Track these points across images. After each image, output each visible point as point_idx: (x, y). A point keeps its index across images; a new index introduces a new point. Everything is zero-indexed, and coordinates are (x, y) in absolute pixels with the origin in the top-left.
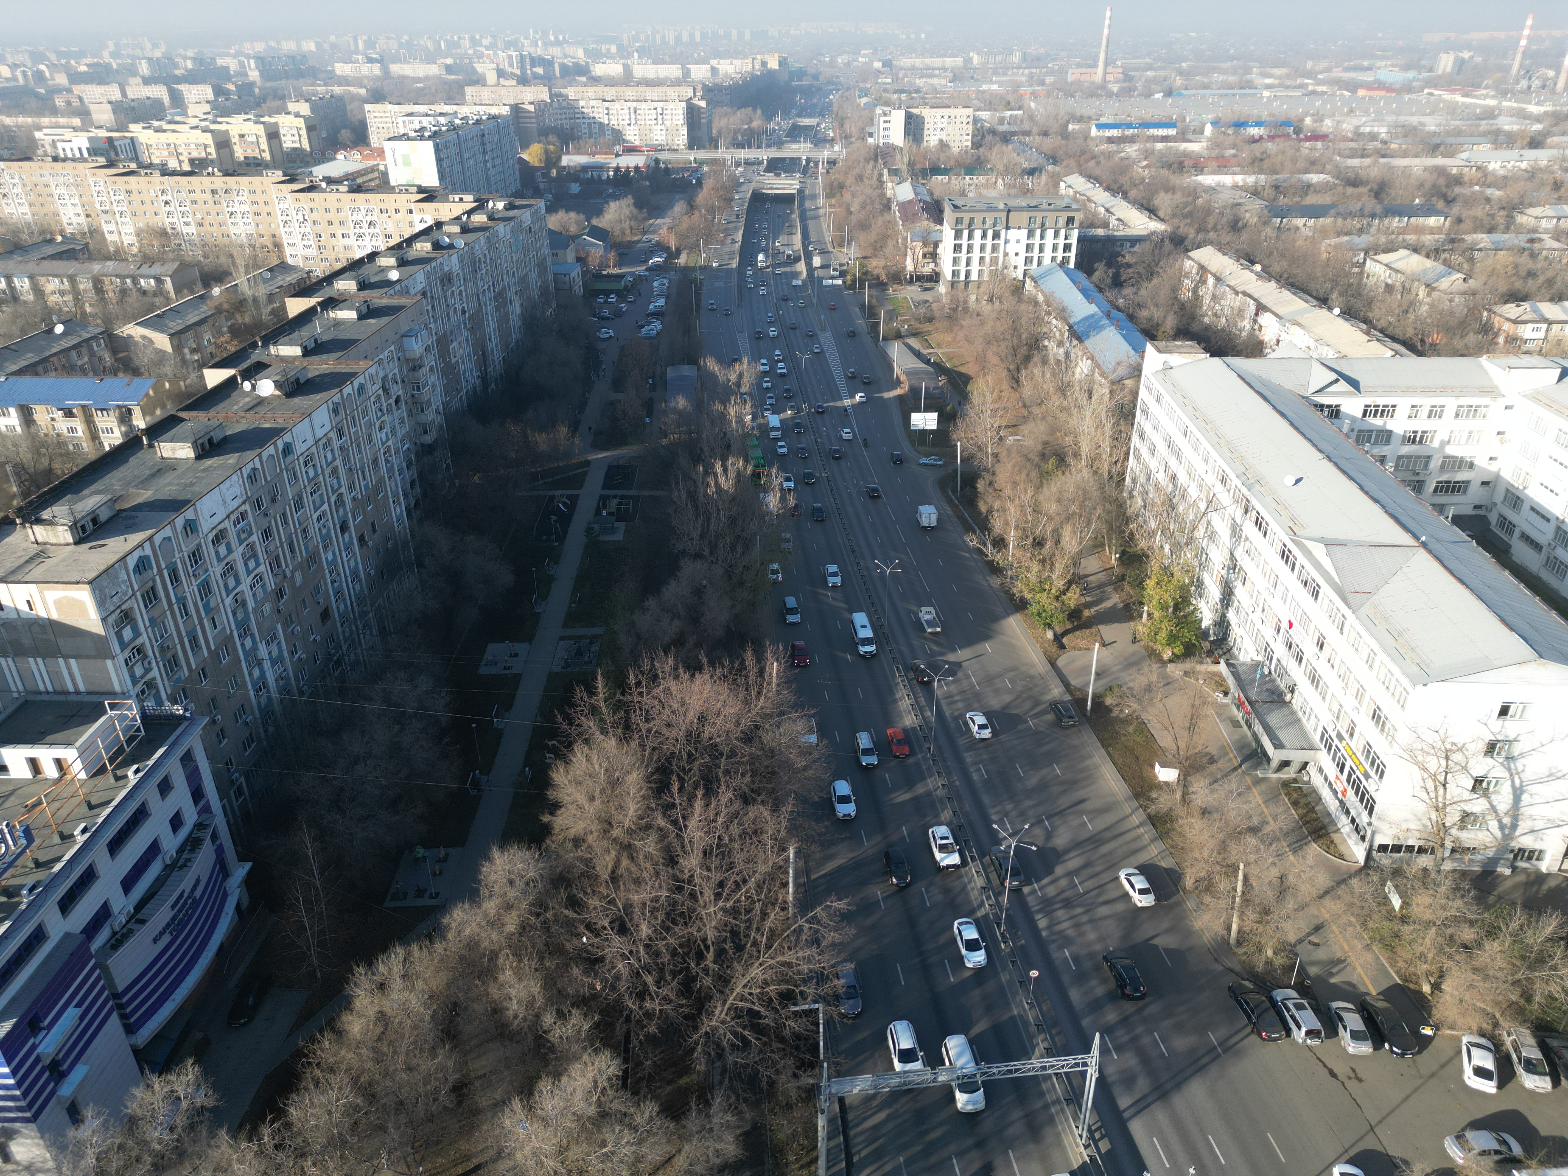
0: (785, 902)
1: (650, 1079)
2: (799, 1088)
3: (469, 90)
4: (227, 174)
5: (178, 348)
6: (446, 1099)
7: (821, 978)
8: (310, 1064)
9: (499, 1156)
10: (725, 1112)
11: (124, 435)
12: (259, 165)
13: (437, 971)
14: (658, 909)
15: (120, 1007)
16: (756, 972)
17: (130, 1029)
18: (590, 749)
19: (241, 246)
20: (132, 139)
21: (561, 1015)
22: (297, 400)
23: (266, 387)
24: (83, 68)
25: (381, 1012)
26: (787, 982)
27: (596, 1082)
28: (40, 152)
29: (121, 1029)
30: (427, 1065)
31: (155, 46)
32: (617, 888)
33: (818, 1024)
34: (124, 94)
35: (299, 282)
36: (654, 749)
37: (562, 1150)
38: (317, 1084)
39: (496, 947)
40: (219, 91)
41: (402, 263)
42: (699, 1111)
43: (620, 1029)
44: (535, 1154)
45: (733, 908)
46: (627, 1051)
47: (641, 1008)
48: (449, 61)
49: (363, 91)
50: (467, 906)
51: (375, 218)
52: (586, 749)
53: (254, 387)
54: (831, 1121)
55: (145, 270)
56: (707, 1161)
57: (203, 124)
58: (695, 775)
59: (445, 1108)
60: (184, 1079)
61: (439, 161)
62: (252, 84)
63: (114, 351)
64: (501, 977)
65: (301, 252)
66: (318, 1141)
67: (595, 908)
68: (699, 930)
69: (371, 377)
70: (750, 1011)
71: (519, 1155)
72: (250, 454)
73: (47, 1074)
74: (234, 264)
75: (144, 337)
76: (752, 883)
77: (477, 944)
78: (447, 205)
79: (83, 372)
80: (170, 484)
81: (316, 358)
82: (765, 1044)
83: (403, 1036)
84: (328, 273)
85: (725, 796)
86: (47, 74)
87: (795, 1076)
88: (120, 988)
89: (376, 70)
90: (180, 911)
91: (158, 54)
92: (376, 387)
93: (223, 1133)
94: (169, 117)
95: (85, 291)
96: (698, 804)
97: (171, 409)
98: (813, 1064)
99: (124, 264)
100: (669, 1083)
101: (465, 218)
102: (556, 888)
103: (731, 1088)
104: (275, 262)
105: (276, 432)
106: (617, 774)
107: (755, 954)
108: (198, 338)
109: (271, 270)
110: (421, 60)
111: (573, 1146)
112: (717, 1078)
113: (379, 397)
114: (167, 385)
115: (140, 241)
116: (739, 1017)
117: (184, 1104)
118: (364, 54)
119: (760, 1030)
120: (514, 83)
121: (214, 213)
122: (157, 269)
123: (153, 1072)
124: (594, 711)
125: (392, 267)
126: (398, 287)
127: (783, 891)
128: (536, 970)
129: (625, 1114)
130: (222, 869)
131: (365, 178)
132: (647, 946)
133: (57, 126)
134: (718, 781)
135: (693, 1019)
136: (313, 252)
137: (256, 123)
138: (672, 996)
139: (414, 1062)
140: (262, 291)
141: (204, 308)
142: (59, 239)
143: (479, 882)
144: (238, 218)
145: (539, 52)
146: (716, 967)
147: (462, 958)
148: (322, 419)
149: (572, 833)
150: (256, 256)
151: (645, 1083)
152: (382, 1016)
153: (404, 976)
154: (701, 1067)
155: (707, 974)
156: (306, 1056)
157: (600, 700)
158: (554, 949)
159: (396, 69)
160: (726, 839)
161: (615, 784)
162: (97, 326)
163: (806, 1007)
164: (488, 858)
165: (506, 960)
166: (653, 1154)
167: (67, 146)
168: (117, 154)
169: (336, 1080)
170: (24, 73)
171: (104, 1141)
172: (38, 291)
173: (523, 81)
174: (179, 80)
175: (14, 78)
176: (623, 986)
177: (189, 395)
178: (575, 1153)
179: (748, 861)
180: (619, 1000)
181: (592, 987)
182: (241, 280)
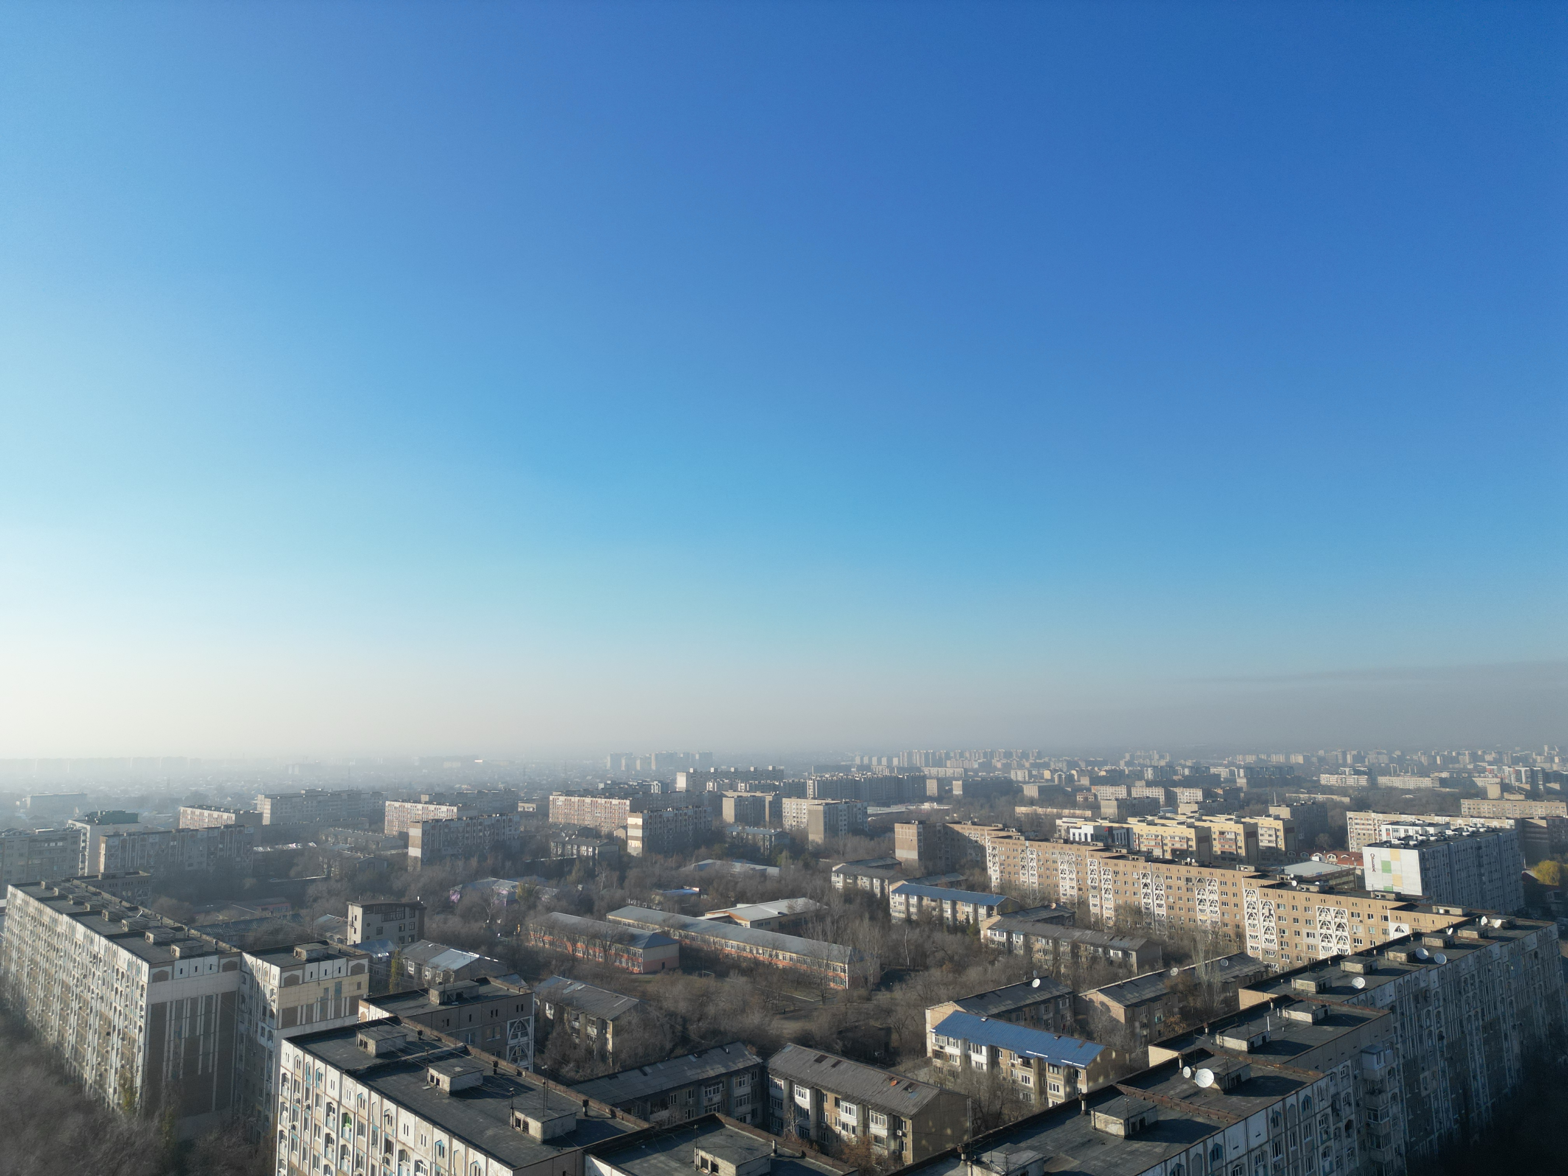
3: (1466, 804)
4: (1202, 865)
5: (1130, 1019)
11: (1068, 1095)
12: (1234, 860)
19: (1205, 932)
20: (1128, 829)
22: (1234, 1099)
23: (1206, 1078)
24: (1103, 773)
28: (1057, 835)
31: (1162, 757)
34: (1129, 793)
35: (1255, 975)
40: (1207, 794)
41: (1369, 971)
48: (1444, 775)
49: (1346, 800)
51: (1344, 921)
53: (1193, 1075)
55: (1116, 942)
57: (1189, 820)
61: (1424, 870)
62: (1240, 789)
63: (1075, 1013)
65: (1261, 945)
69: (1320, 1091)
72: (1178, 1147)
74: (1195, 948)
75: (1102, 1004)
78: (1429, 917)
79: (1047, 1026)
80: (1096, 1158)
81: (1262, 1057)
84: (1287, 969)
86: (1076, 777)
89: (1363, 781)
91: (1163, 763)
92: (1325, 1104)
94: (1162, 814)
95: (1064, 953)
97: (1113, 1079)
99: (1100, 934)
101: (1450, 932)
104: (1235, 951)
105: (1208, 1130)
108: (1150, 1014)
109: (1229, 959)
110: (1413, 774)
113: (1326, 1116)
114: (1114, 1054)
115: (1117, 916)
118: (1352, 766)
120: (1522, 797)
121: (1185, 898)
122: (1126, 943)
125: (1358, 974)
126: (1362, 997)
131: (1338, 881)
133: (1074, 816)
136: (1275, 947)
137: (1236, 822)
140: (1218, 978)
141: (1161, 986)
142: (1054, 905)
144: (1207, 907)
145: (1555, 768)
148: (1259, 1124)
150: (1217, 943)
159: (1383, 781)
162: (1066, 986)
167: (1077, 831)
168: (1113, 841)
170: (1060, 776)
172: (1028, 947)
173: (1533, 795)
174: (1176, 784)
175: (1052, 780)
177: (1131, 1069)
182: (1199, 964)
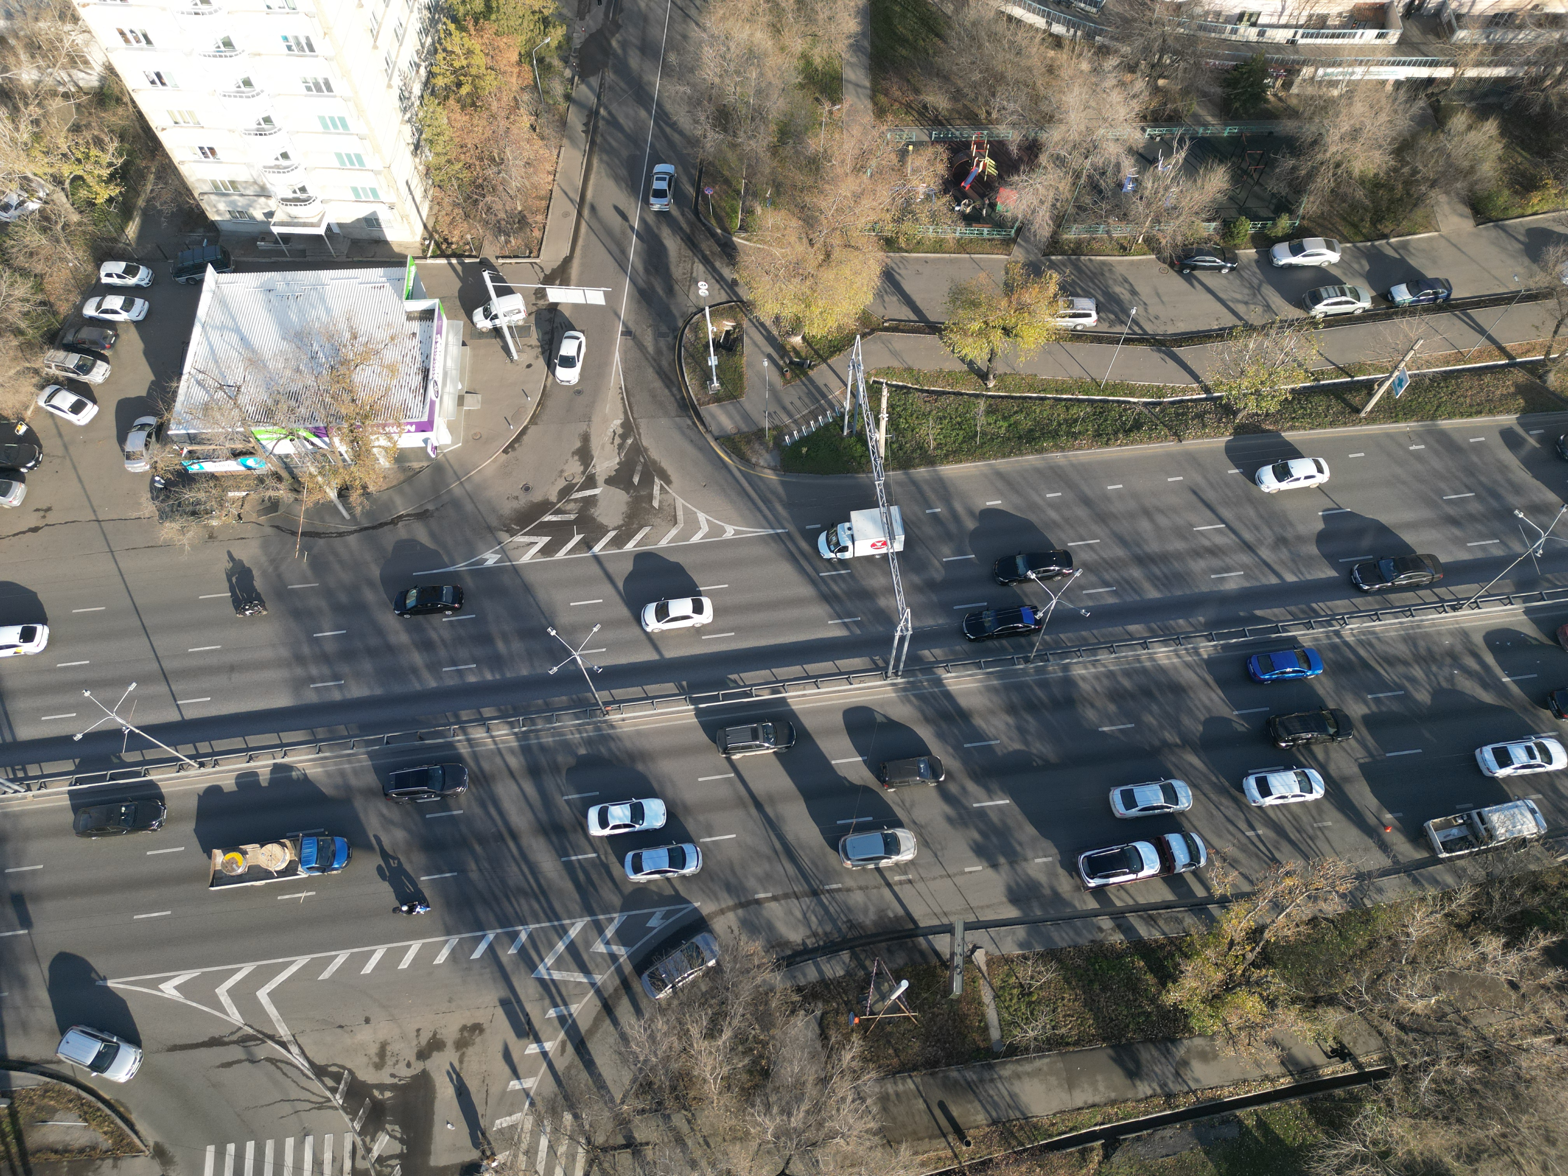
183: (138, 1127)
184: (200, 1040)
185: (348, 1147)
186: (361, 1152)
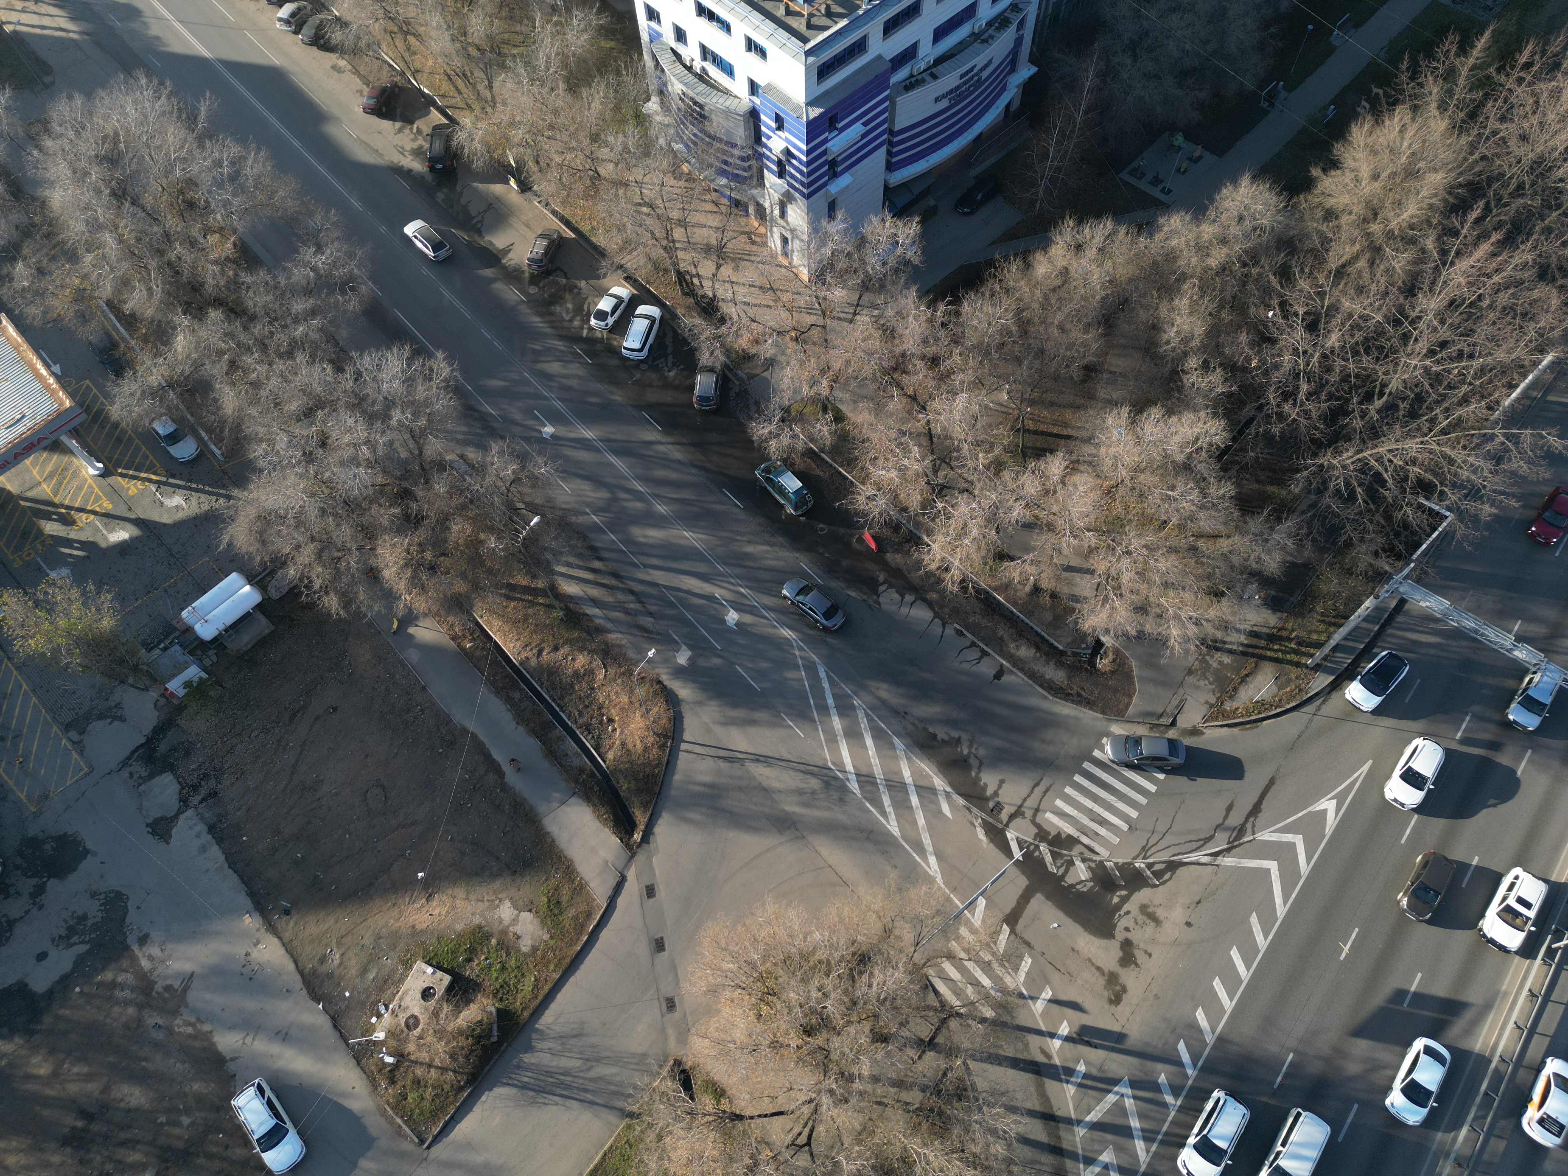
0: (1498, 403)
1: (1245, 468)
2: (1371, 565)
6: (1075, 371)
7: (1474, 493)
8: (995, 276)
9: (1089, 440)
10: (1289, 536)
13: (1128, 262)
14: (1360, 329)
15: (891, 144)
16: (1412, 446)
17: (890, 167)
18: (1413, 120)
21: (1206, 367)
25: (1066, 269)
26: (1436, 474)
27: (1197, 439)
29: (883, 163)
30: (1077, 335)
32: (1335, 284)
33: (1435, 529)
36: (1484, 158)
37: (1137, 470)
38: (992, 296)
39: (1189, 271)
42: (1267, 520)
43: (1247, 411)
44: (1115, 458)
45: (1438, 374)
46: (1241, 432)
47: (1278, 406)
50: (1188, 218)
52: (1407, 118)
54: (1377, 609)
56: (1246, 560)
58: (1506, 215)
59: (1071, 378)
60: (907, 231)
64: (1177, 302)
66: (972, 339)
67: (1301, 291)
68: (1386, 373)
70: (1378, 475)
71: (1103, 450)
73: (827, 167)
76: (1477, 363)
77: (1175, 259)
82: (1369, 510)
83: (1072, 300)
85: (1524, 255)
87: (1376, 554)
88: (897, 128)
90: (965, 83)
93: (914, 289)
96: (1485, 248)
98: (1400, 556)
100: (1258, 481)
102: (1278, 249)
103: (1309, 523)
106: (1422, 164)
107: (1425, 430)
111: (1148, 472)
112: (1303, 507)
116: (1364, 473)
117: (899, 250)
119: (1373, 495)
123: (890, 211)
124: (1450, 75)
127: (1504, 391)
128: (1210, 314)
129: (1204, 479)
130: (1012, 63)
132: (1324, 356)
134: (1529, 235)
135: (1318, 446)
138: (1314, 415)
139: (1069, 326)
143: (1212, 201)
146: (1376, 417)
147: (1155, 263)
149: (1330, 202)
151: (1237, 467)
152: (1065, 272)
153: (1100, 250)
154: (1296, 489)
155: (1362, 418)
156: (995, 268)
157: (1465, 67)
158: (1238, 305)
160: (1486, 303)
161: (1411, 173)
163: (1437, 508)
164: (1235, 182)
165: (1189, 288)
166: (1206, 522)
169: (1007, 302)
171: (841, 243)
176: (1276, 377)
178: (1148, 479)
179: (1492, 339)
180: (1264, 387)
181: (1248, 360)
183: (1225, 729)
184: (1265, 802)
185: (1098, 848)
186: (1087, 854)
